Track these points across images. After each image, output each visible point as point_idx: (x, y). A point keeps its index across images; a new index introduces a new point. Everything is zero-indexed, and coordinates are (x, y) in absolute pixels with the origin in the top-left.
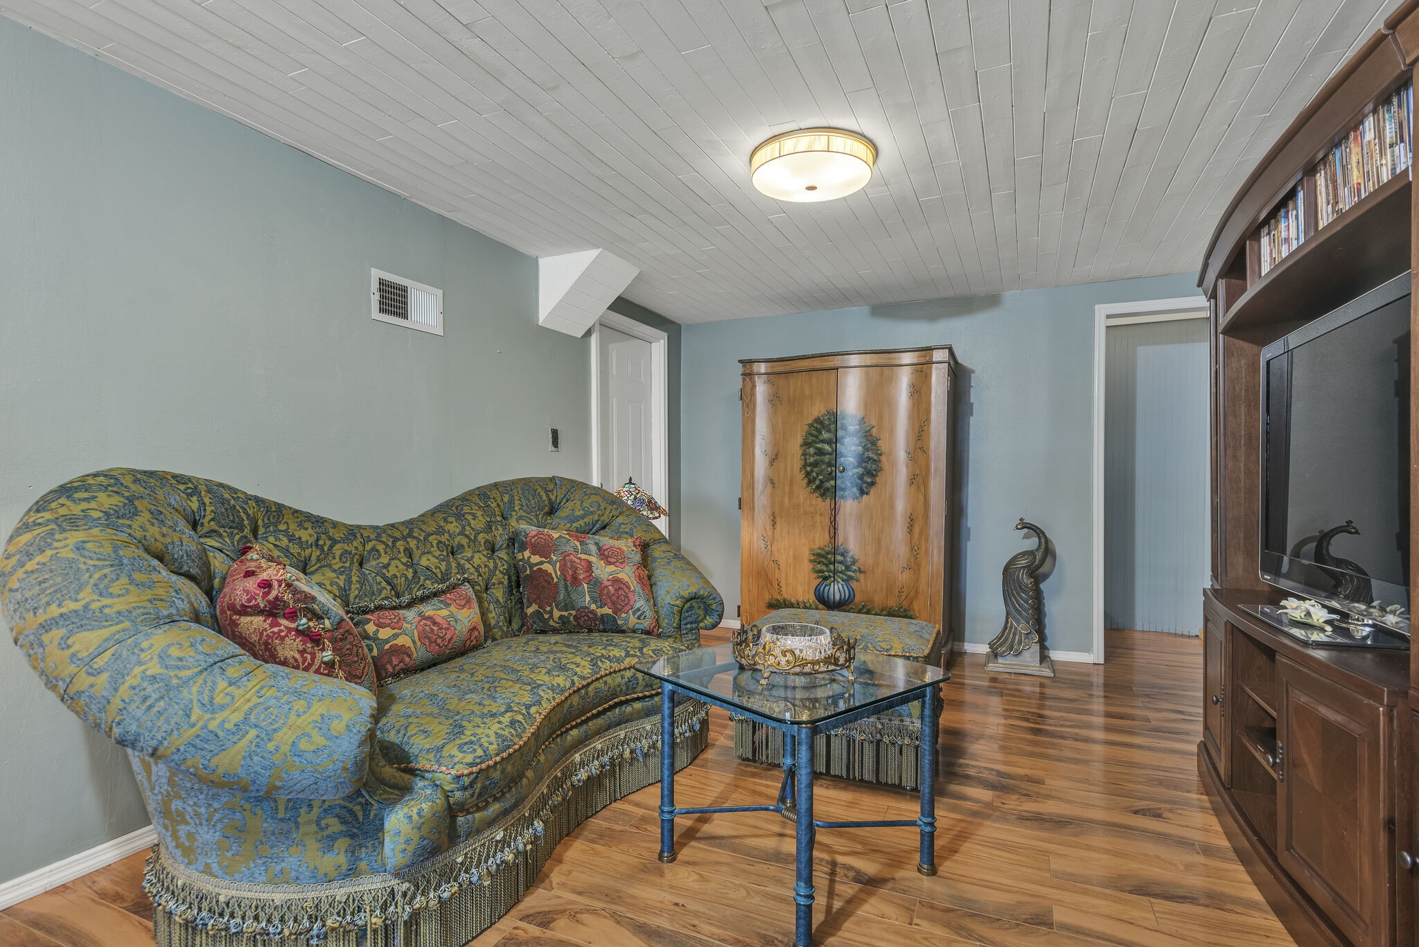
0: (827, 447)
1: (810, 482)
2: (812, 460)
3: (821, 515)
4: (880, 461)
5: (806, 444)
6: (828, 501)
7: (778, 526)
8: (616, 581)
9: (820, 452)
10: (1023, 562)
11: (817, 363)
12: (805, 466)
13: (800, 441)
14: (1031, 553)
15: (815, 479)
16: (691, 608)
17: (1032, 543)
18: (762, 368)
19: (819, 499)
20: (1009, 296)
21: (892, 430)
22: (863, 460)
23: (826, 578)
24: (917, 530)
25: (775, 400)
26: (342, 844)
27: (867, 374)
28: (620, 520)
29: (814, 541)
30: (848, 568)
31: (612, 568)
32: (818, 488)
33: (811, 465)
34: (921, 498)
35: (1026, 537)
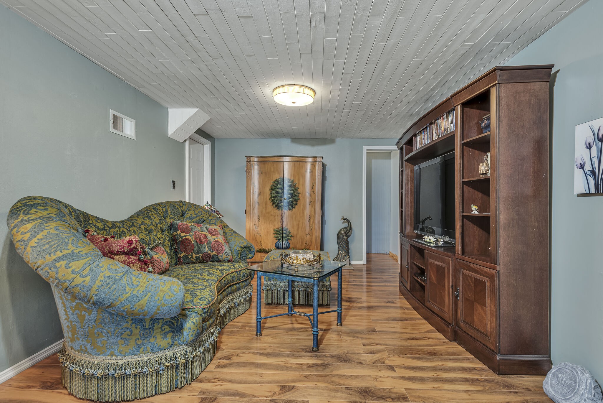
0: (280, 191)
1: (273, 204)
2: (274, 195)
3: (278, 216)
4: (299, 196)
5: (272, 189)
6: (280, 211)
7: (261, 221)
8: (217, 242)
9: (277, 192)
10: (343, 231)
11: (276, 159)
12: (271, 197)
13: (269, 188)
14: (346, 228)
15: (275, 202)
16: (244, 251)
17: (346, 225)
18: (256, 159)
19: (277, 210)
20: (338, 140)
21: (303, 185)
22: (292, 195)
23: (279, 240)
24: (311, 221)
25: (261, 172)
26: (170, 335)
27: (294, 164)
28: (210, 218)
29: (275, 226)
30: (288, 235)
31: (214, 237)
32: (277, 206)
33: (274, 197)
34: (313, 210)
35: (343, 223)
